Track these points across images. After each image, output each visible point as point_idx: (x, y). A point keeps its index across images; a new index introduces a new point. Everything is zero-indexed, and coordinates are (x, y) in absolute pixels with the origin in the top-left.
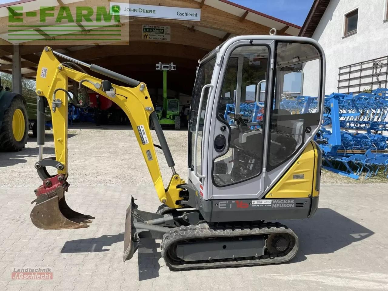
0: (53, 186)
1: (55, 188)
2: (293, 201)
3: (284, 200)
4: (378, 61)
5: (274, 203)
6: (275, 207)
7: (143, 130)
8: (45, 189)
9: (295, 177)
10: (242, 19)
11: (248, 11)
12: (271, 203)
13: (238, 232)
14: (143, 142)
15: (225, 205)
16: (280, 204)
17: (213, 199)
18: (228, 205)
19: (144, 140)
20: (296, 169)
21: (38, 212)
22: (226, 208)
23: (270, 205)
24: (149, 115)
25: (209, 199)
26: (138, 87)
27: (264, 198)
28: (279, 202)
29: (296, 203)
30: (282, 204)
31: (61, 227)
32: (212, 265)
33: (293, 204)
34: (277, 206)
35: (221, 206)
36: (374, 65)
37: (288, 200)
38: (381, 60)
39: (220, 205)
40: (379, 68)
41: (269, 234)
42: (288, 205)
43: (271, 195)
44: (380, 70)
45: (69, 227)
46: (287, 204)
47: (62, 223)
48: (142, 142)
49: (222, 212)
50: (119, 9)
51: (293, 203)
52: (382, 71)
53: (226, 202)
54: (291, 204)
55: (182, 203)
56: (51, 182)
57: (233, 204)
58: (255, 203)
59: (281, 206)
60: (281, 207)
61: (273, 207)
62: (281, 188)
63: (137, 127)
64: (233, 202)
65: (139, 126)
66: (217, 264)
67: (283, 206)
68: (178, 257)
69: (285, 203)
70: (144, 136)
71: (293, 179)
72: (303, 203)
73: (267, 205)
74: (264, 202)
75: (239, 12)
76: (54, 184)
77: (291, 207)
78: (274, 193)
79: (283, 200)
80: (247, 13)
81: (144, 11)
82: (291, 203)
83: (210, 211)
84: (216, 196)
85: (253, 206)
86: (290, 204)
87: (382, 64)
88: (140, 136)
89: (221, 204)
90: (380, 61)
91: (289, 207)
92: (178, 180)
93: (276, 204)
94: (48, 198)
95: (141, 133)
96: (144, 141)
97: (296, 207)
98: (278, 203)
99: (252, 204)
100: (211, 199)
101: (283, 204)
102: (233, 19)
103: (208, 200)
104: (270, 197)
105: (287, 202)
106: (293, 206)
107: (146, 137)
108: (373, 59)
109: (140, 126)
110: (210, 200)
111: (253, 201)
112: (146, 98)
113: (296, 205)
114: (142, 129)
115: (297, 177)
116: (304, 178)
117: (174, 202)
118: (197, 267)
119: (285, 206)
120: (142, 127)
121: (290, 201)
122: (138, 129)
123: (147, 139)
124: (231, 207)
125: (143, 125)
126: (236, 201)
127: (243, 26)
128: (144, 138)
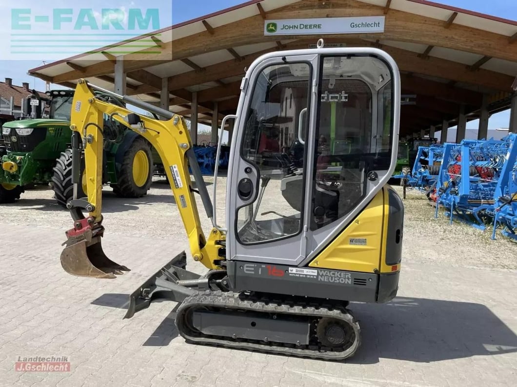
0: (83, 229)
1: (84, 231)
2: (350, 275)
3: (336, 273)
5: (321, 274)
6: (323, 280)
7: (176, 171)
8: (75, 231)
9: (352, 241)
10: (449, 24)
11: (456, 11)
12: (316, 274)
13: (271, 307)
14: (176, 184)
15: (253, 269)
16: (330, 278)
17: (236, 259)
18: (256, 270)
19: (177, 183)
20: (354, 231)
21: (67, 256)
22: (253, 273)
23: (315, 277)
24: (183, 153)
25: (232, 259)
26: (172, 119)
27: (306, 266)
28: (328, 274)
29: (355, 279)
30: (333, 278)
31: (88, 275)
32: (236, 344)
33: (350, 280)
34: (326, 279)
35: (247, 270)
37: (342, 273)
39: (245, 268)
42: (342, 280)
43: (317, 264)
45: (96, 275)
46: (340, 278)
47: (89, 270)
49: (248, 277)
50: (276, 27)
51: (350, 277)
53: (253, 265)
54: (347, 279)
55: (222, 264)
56: (81, 224)
57: (262, 269)
58: (293, 271)
59: (332, 280)
60: (331, 281)
61: (319, 280)
62: (331, 255)
63: (170, 167)
64: (264, 266)
65: (172, 167)
66: (244, 344)
67: (335, 280)
68: (194, 326)
69: (338, 277)
70: (177, 178)
71: (350, 244)
72: (365, 280)
73: (310, 275)
74: (306, 271)
76: (84, 227)
77: (346, 283)
78: (322, 261)
79: (334, 272)
80: (455, 14)
81: (306, 27)
82: (347, 277)
83: (233, 274)
84: (241, 256)
85: (290, 275)
86: (345, 278)
88: (173, 178)
89: (247, 267)
91: (343, 284)
92: (217, 235)
93: (323, 277)
94: (78, 241)
95: (175, 175)
97: (354, 284)
98: (326, 276)
99: (290, 272)
100: (234, 259)
101: (335, 277)
102: (434, 25)
103: (231, 260)
104: (315, 265)
105: (340, 275)
106: (350, 282)
107: (180, 179)
109: (173, 166)
110: (234, 260)
111: (290, 268)
112: (181, 133)
113: (355, 281)
114: (175, 170)
115: (356, 241)
116: (366, 245)
117: (212, 261)
118: (215, 343)
119: (338, 281)
120: (175, 167)
121: (346, 274)
122: (171, 170)
123: (181, 182)
124: (260, 273)
125: (176, 165)
126: (267, 265)
127: (449, 33)
128: (178, 181)
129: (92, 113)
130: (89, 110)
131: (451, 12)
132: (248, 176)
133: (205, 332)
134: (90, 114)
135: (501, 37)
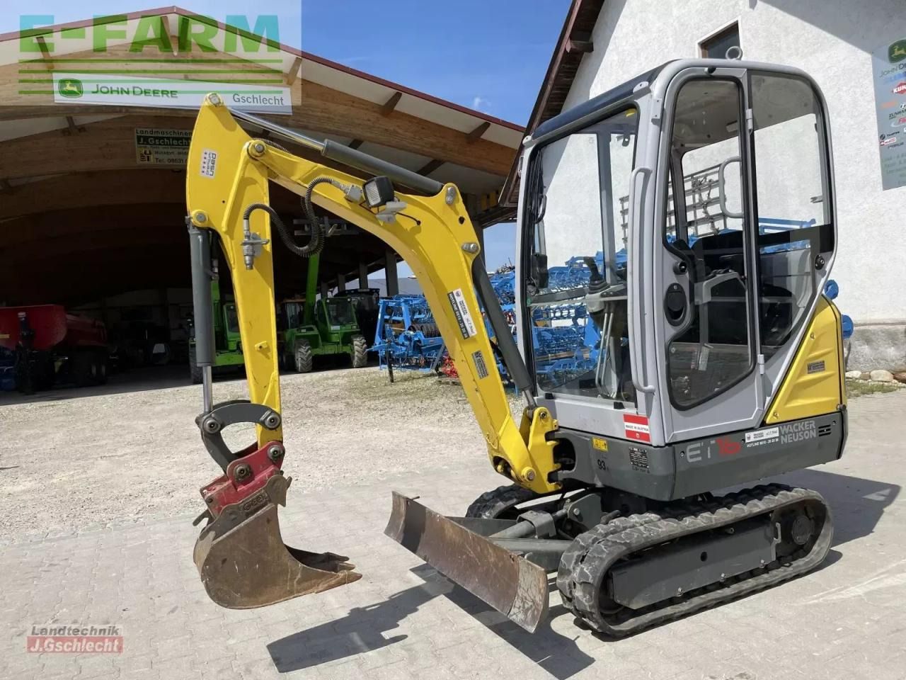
0: (258, 478)
1: (262, 482)
2: (814, 422)
3: (800, 424)
4: (700, 177)
5: (783, 433)
6: (786, 441)
7: (462, 303)
8: (236, 489)
9: (810, 368)
10: (388, 109)
11: (400, 91)
12: (777, 435)
13: (726, 514)
14: (464, 331)
15: (699, 452)
16: (794, 435)
17: (675, 441)
18: (703, 454)
19: (465, 327)
20: (812, 350)
21: (224, 561)
22: (700, 459)
23: (777, 440)
24: (471, 263)
25: (667, 442)
26: (442, 194)
27: (763, 425)
28: (791, 430)
29: (820, 428)
30: (797, 434)
31: (291, 594)
32: (685, 606)
33: (815, 431)
34: (789, 439)
35: (692, 455)
36: (693, 185)
37: (806, 423)
38: (707, 175)
39: (689, 454)
40: (706, 190)
41: (772, 512)
42: (807, 435)
43: (777, 417)
44: (709, 194)
45: (311, 587)
46: (804, 431)
47: (292, 579)
48: (462, 331)
49: (694, 470)
51: (814, 427)
52: (711, 197)
53: (699, 445)
54: (811, 431)
55: (560, 478)
56: (249, 467)
57: (712, 446)
58: (751, 437)
59: (796, 438)
60: (796, 440)
61: (782, 443)
62: (792, 396)
63: (448, 294)
64: (713, 442)
65: (452, 293)
66: (696, 601)
68: (619, 601)
69: (802, 430)
70: (464, 317)
71: (809, 373)
72: (830, 426)
73: (771, 439)
74: (766, 434)
75: (379, 95)
76: (260, 472)
77: (811, 437)
78: (780, 411)
79: (797, 424)
80: (398, 96)
82: (811, 427)
83: (672, 471)
84: (682, 433)
85: (748, 446)
86: (809, 430)
87: (710, 181)
88: (457, 317)
89: (691, 450)
90: (705, 177)
91: (808, 440)
92: (547, 421)
93: (786, 436)
94: (248, 515)
95: (459, 310)
96: (466, 329)
97: (820, 435)
98: (790, 433)
99: (747, 441)
100: (672, 441)
101: (798, 432)
102: (367, 109)
103: (667, 445)
104: (775, 420)
105: (804, 426)
106: (815, 436)
107: (470, 319)
108: (690, 173)
109: (455, 292)
110: (669, 445)
111: (747, 435)
112: (462, 220)
113: (820, 431)
114: (458, 300)
115: (814, 368)
116: (824, 370)
117: (545, 477)
119: (802, 438)
120: (458, 295)
121: (809, 424)
122: (450, 300)
123: (473, 324)
124: (709, 457)
125: (460, 290)
126: (718, 438)
127: (391, 125)
128: (465, 322)
129: (253, 182)
130: (244, 174)
131: (392, 92)
132: (678, 279)
133: (634, 606)
134: (244, 183)
135: (458, 134)
